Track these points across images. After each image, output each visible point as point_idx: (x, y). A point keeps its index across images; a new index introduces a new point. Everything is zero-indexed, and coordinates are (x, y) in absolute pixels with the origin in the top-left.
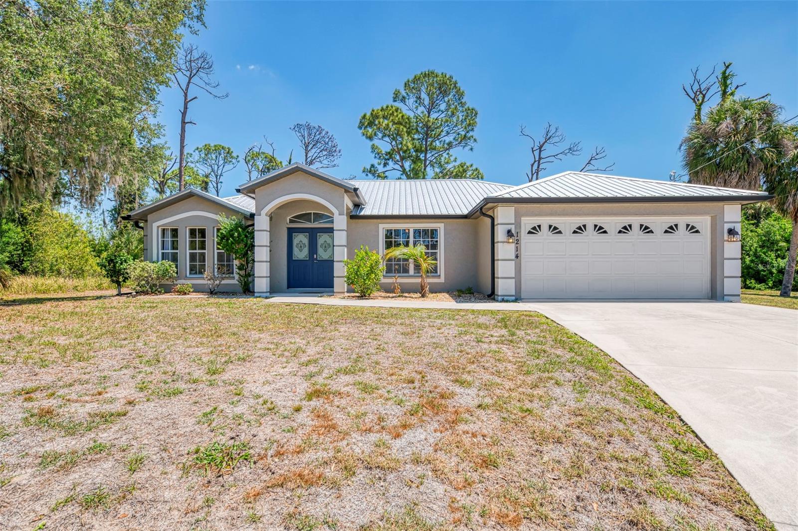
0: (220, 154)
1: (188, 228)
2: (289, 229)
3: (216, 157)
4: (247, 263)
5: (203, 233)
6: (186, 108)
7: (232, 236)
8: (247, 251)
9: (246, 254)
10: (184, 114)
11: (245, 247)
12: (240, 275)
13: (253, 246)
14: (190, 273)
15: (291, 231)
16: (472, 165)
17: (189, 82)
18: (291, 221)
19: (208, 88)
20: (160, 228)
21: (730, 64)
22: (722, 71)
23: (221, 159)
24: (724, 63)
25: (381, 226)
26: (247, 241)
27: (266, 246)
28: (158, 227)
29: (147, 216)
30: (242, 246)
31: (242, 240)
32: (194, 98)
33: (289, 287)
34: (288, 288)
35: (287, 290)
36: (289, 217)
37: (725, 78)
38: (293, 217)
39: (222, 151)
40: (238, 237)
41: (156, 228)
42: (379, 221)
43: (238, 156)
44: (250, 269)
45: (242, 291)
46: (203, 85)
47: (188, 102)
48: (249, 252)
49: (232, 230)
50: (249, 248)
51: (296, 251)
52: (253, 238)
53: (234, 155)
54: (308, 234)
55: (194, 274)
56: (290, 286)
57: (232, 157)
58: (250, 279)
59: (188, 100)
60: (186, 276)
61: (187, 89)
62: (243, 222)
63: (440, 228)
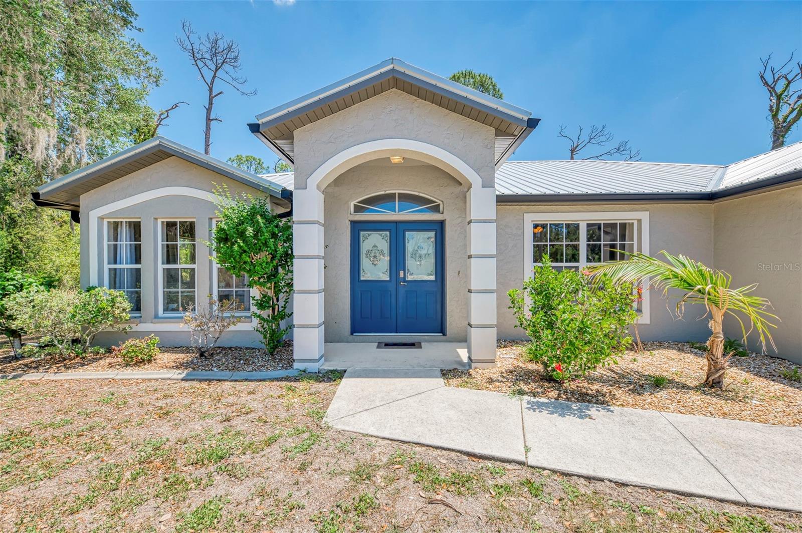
0: (251, 165)
1: (159, 221)
2: (353, 223)
3: (248, 167)
4: (277, 291)
5: (189, 230)
6: (211, 103)
7: (242, 234)
8: (276, 268)
9: (274, 275)
10: (209, 110)
11: (273, 258)
12: (263, 319)
13: (288, 256)
14: (166, 309)
15: (357, 227)
17: (214, 77)
18: (358, 209)
19: (235, 83)
20: (105, 221)
23: (252, 170)
25: (526, 217)
26: (275, 245)
27: (318, 257)
28: (101, 219)
29: (78, 197)
30: (263, 256)
31: (266, 244)
32: (220, 93)
33: (353, 331)
34: (352, 334)
35: (351, 337)
36: (355, 202)
38: (359, 202)
39: (254, 162)
40: (255, 236)
41: (96, 220)
42: (525, 207)
43: (268, 167)
44: (281, 303)
45: (266, 349)
46: (229, 80)
47: (213, 97)
48: (280, 270)
49: (241, 223)
50: (280, 260)
51: (365, 263)
52: (289, 239)
53: (265, 166)
54: (388, 233)
55: (173, 310)
56: (356, 328)
57: (262, 168)
58: (283, 324)
59: (213, 95)
60: (156, 316)
61: (212, 83)
62: (268, 207)
63: (639, 221)
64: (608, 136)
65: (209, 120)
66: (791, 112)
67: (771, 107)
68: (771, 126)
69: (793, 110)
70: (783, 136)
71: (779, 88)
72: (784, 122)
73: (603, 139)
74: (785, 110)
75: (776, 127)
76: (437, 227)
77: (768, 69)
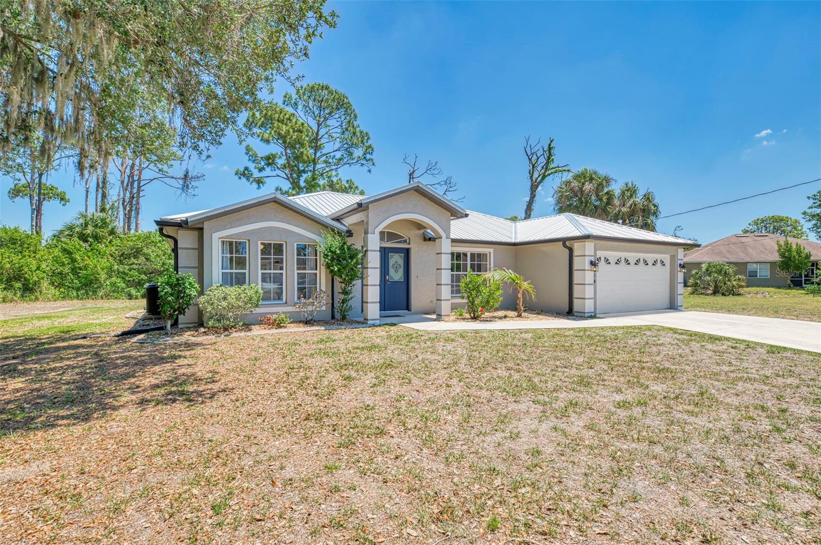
1: (260, 242)
5: (279, 249)
28: (219, 239)
37: (550, 149)
41: (217, 239)
54: (390, 254)
63: (490, 253)
64: (439, 171)
66: (539, 177)
67: (530, 171)
68: (530, 184)
69: (540, 175)
70: (535, 191)
71: (534, 160)
72: (536, 182)
73: (436, 172)
74: (536, 175)
75: (532, 185)
76: (405, 252)
77: (529, 145)
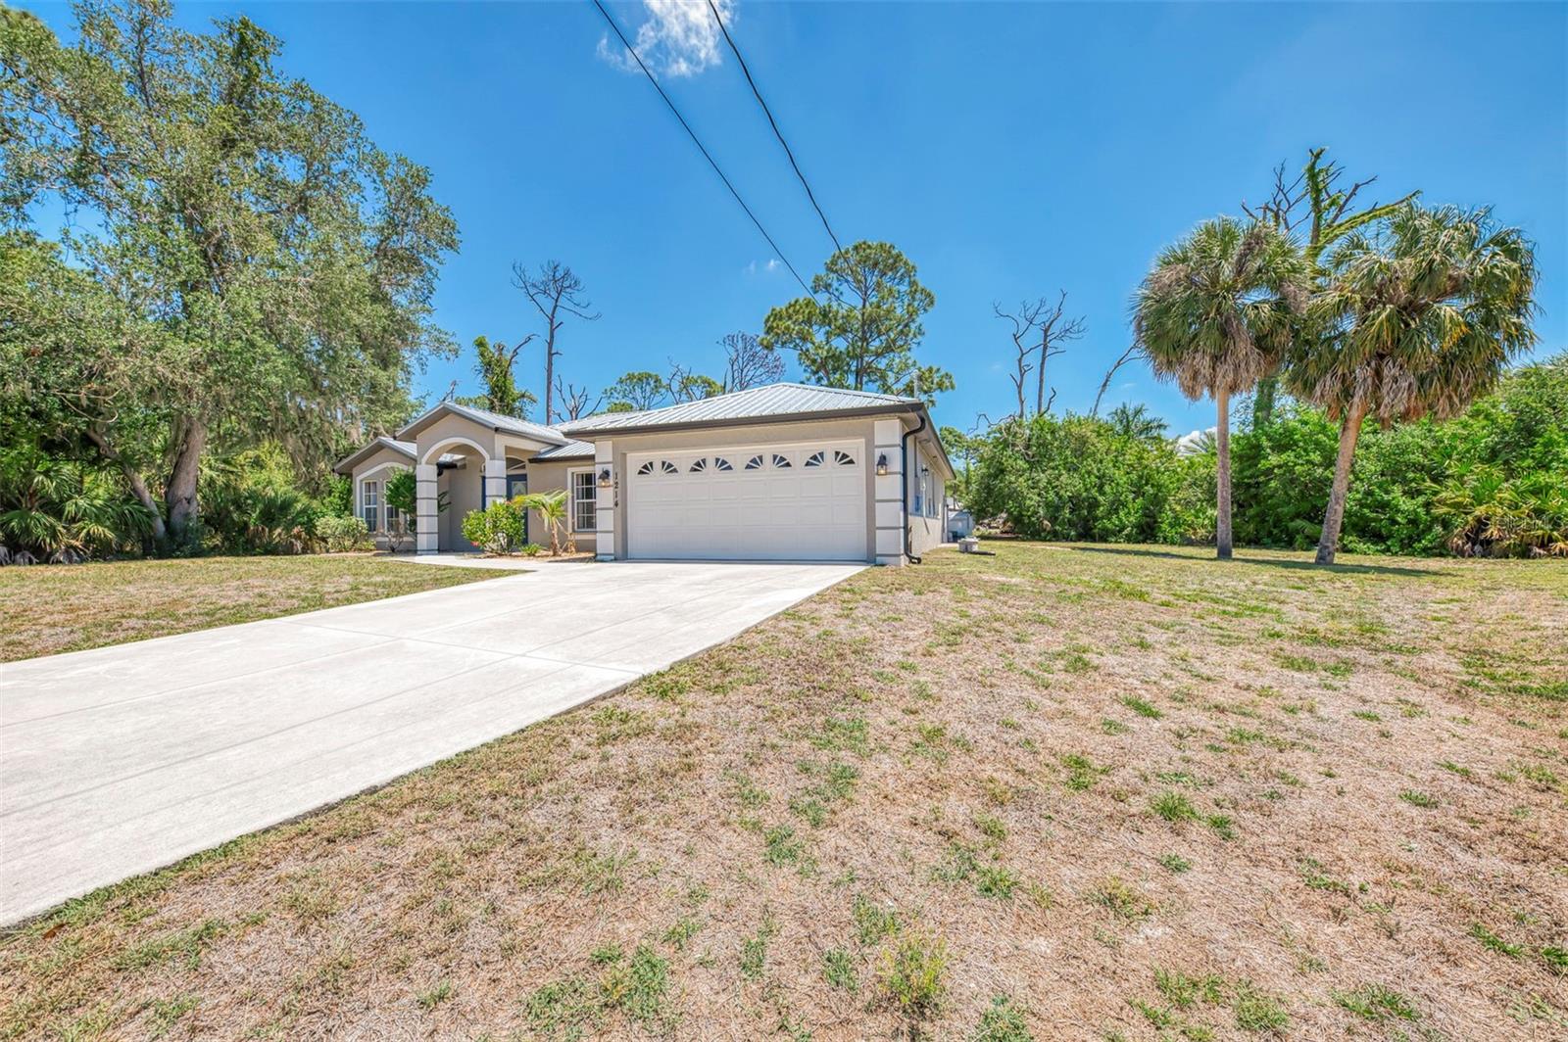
6: (552, 337)
10: (550, 344)
16: (938, 370)
19: (577, 309)
20: (363, 482)
21: (1322, 151)
22: (1307, 166)
24: (1311, 151)
25: (570, 470)
29: (352, 470)
32: (565, 322)
41: (359, 482)
42: (568, 464)
59: (555, 326)
65: (550, 355)
